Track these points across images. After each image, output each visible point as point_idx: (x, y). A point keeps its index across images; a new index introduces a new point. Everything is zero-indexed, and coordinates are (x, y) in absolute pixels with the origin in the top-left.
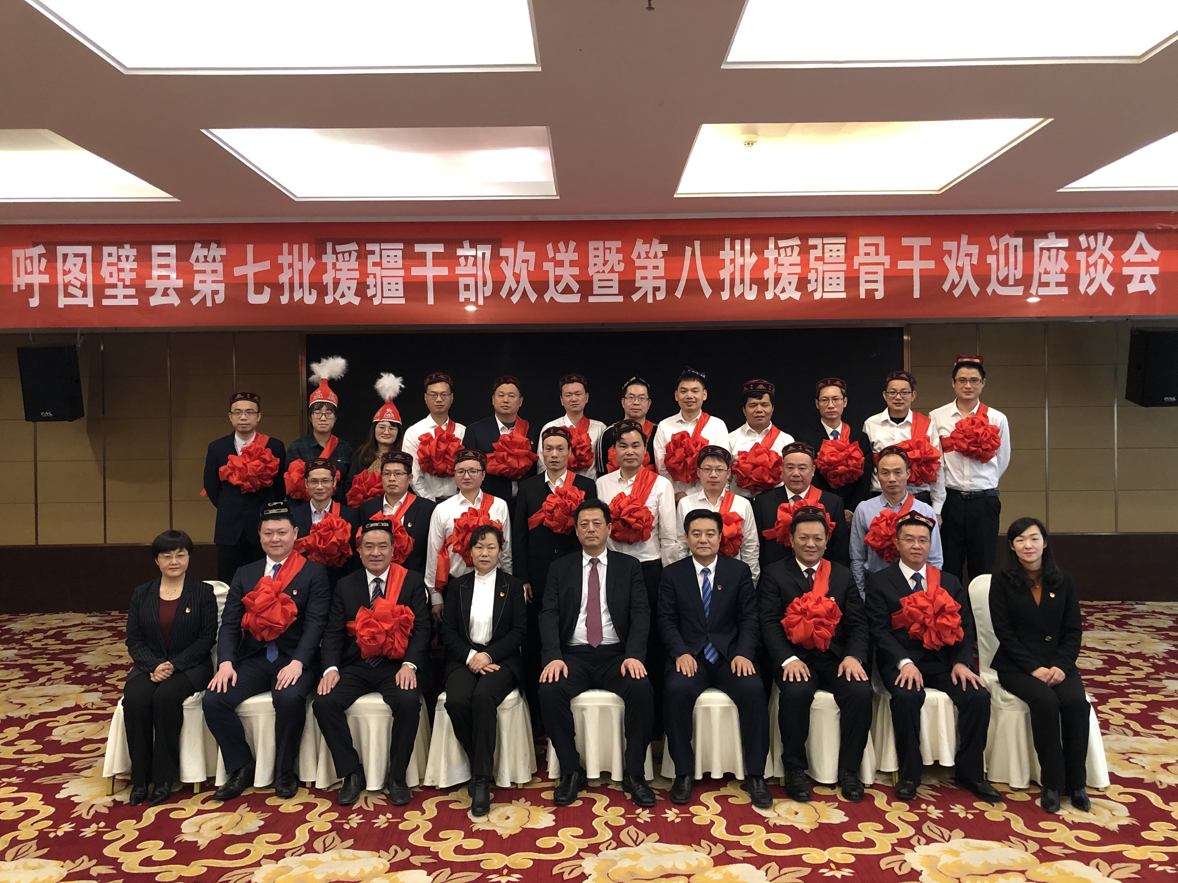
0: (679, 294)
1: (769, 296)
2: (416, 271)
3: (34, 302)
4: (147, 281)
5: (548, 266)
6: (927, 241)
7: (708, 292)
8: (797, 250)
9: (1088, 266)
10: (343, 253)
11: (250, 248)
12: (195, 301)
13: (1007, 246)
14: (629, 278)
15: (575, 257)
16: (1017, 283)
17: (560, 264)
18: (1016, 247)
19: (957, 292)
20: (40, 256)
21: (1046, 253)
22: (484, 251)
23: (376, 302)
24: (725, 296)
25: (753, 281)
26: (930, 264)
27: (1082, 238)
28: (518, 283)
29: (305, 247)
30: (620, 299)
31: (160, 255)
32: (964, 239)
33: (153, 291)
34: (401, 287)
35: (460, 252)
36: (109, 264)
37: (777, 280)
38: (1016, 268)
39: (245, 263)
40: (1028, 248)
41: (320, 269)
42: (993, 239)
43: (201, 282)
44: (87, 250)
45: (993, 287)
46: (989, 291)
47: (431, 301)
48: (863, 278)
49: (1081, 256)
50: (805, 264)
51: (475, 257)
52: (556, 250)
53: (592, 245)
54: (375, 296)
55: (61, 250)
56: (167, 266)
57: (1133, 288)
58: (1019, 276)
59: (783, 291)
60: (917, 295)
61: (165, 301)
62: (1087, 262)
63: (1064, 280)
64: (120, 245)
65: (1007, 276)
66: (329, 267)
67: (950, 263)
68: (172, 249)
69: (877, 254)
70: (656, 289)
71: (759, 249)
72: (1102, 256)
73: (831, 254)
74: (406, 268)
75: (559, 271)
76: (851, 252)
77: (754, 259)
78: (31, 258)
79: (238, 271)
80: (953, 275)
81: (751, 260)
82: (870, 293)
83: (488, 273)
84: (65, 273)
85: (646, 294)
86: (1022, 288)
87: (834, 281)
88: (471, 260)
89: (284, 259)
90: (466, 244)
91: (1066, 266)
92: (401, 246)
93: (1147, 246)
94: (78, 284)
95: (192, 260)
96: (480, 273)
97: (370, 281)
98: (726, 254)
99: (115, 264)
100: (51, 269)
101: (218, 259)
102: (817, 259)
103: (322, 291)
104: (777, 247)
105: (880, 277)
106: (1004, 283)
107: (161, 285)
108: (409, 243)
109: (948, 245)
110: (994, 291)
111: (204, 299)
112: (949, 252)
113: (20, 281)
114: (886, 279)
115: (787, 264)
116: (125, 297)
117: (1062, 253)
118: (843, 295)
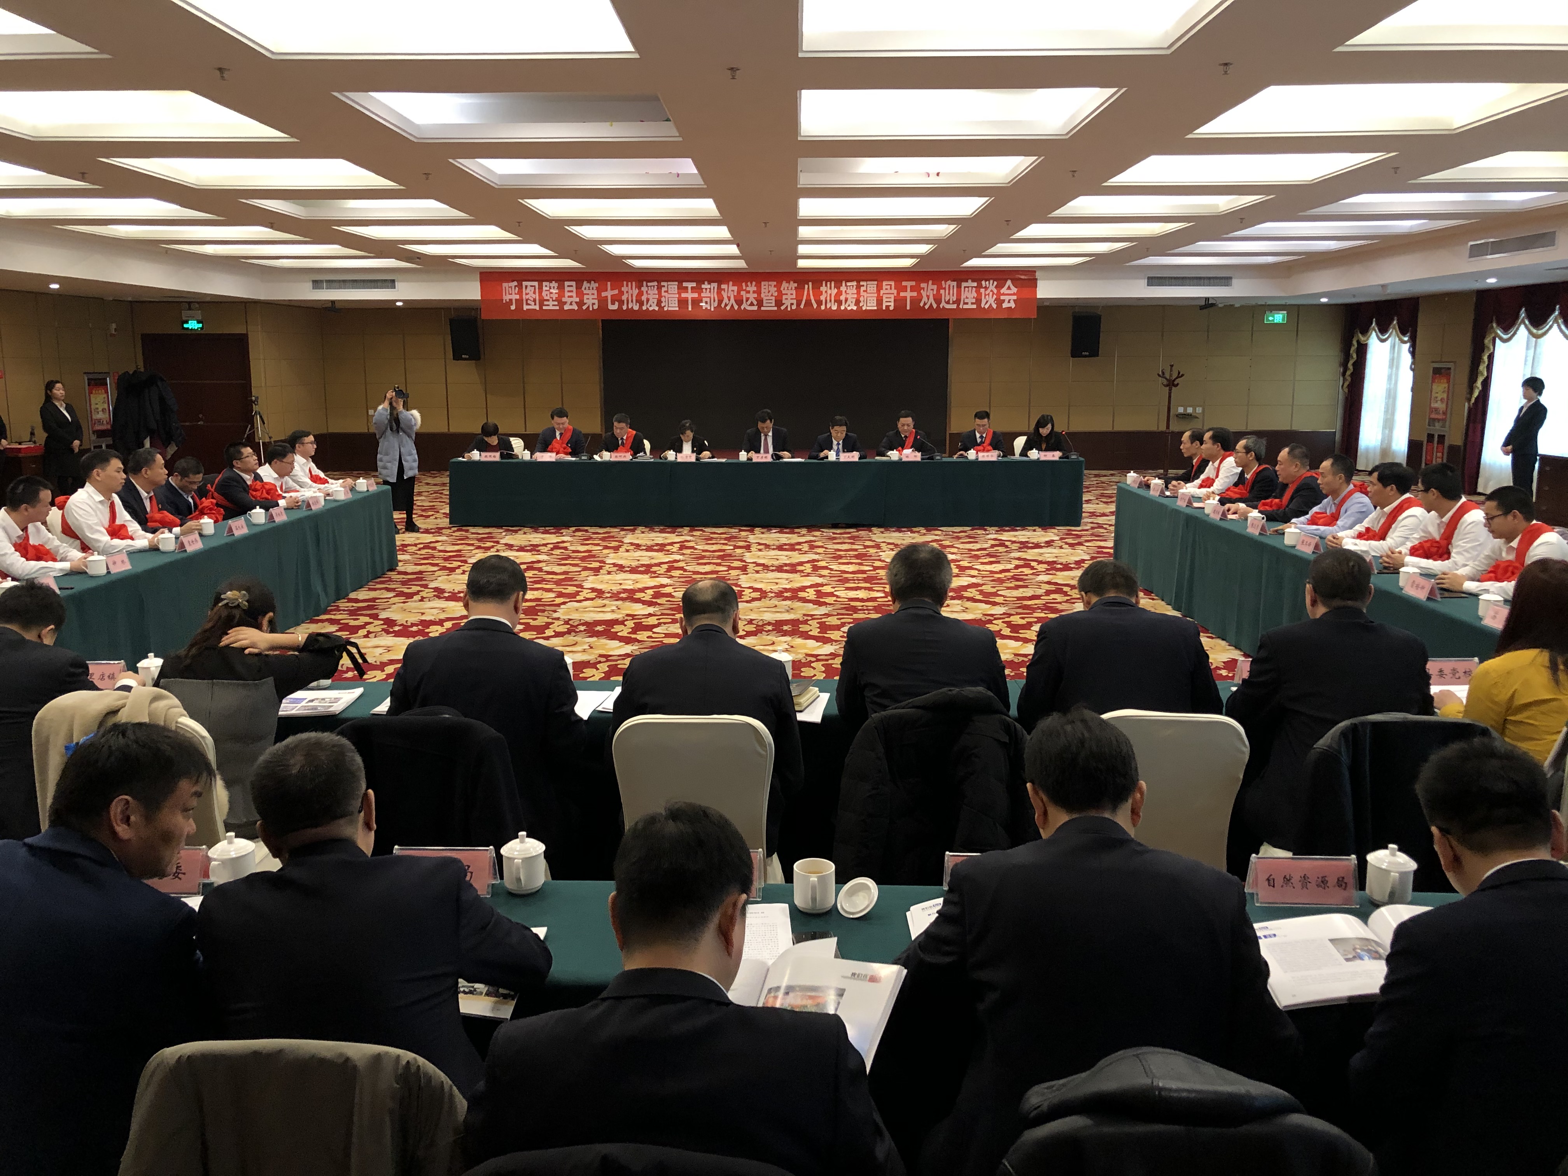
0: (802, 306)
1: (842, 308)
2: (683, 295)
3: (513, 307)
4: (563, 298)
5: (743, 293)
6: (913, 283)
7: (815, 306)
8: (855, 287)
9: (985, 295)
10: (651, 286)
11: (609, 283)
12: (584, 307)
13: (949, 285)
14: (780, 299)
15: (755, 289)
16: (954, 303)
17: (748, 292)
18: (953, 286)
19: (927, 307)
20: (515, 286)
21: (967, 289)
22: (715, 286)
23: (666, 309)
24: (823, 307)
25: (835, 301)
26: (915, 294)
27: (983, 282)
28: (729, 300)
29: (634, 283)
30: (776, 308)
31: (568, 286)
32: (930, 282)
33: (565, 303)
34: (677, 302)
35: (703, 286)
36: (546, 290)
37: (846, 300)
38: (953, 296)
39: (607, 291)
40: (959, 287)
41: (641, 294)
42: (943, 282)
43: (587, 299)
44: (536, 284)
45: (943, 304)
46: (941, 306)
47: (690, 309)
48: (885, 300)
49: (982, 290)
50: (858, 293)
51: (710, 289)
53: (763, 283)
54: (665, 306)
55: (524, 283)
56: (572, 291)
57: (1005, 305)
58: (955, 300)
59: (849, 306)
60: (908, 308)
61: (571, 307)
62: (985, 293)
63: (975, 302)
64: (551, 281)
65: (949, 299)
66: (645, 293)
67: (924, 293)
68: (574, 283)
69: (891, 289)
70: (792, 304)
71: (838, 287)
72: (992, 291)
73: (870, 289)
74: (679, 293)
75: (748, 295)
76: (879, 288)
77: (836, 290)
78: (511, 287)
79: (604, 294)
80: (925, 299)
82: (887, 307)
83: (716, 296)
84: (527, 294)
85: (787, 306)
86: (956, 305)
87: (872, 302)
88: (708, 290)
89: (624, 289)
90: (706, 283)
91: (976, 295)
92: (677, 283)
93: (1012, 287)
94: (532, 299)
95: (583, 289)
96: (712, 297)
97: (663, 299)
98: (823, 289)
99: (548, 290)
100: (520, 293)
101: (595, 288)
102: (864, 291)
103: (641, 304)
104: (846, 285)
105: (892, 300)
106: (948, 302)
107: (569, 300)
108: (680, 282)
109: (923, 285)
110: (943, 306)
111: (589, 307)
112: (924, 289)
113: (506, 298)
114: (895, 300)
115: (850, 293)
116: (553, 305)
117: (974, 289)
118: (876, 308)
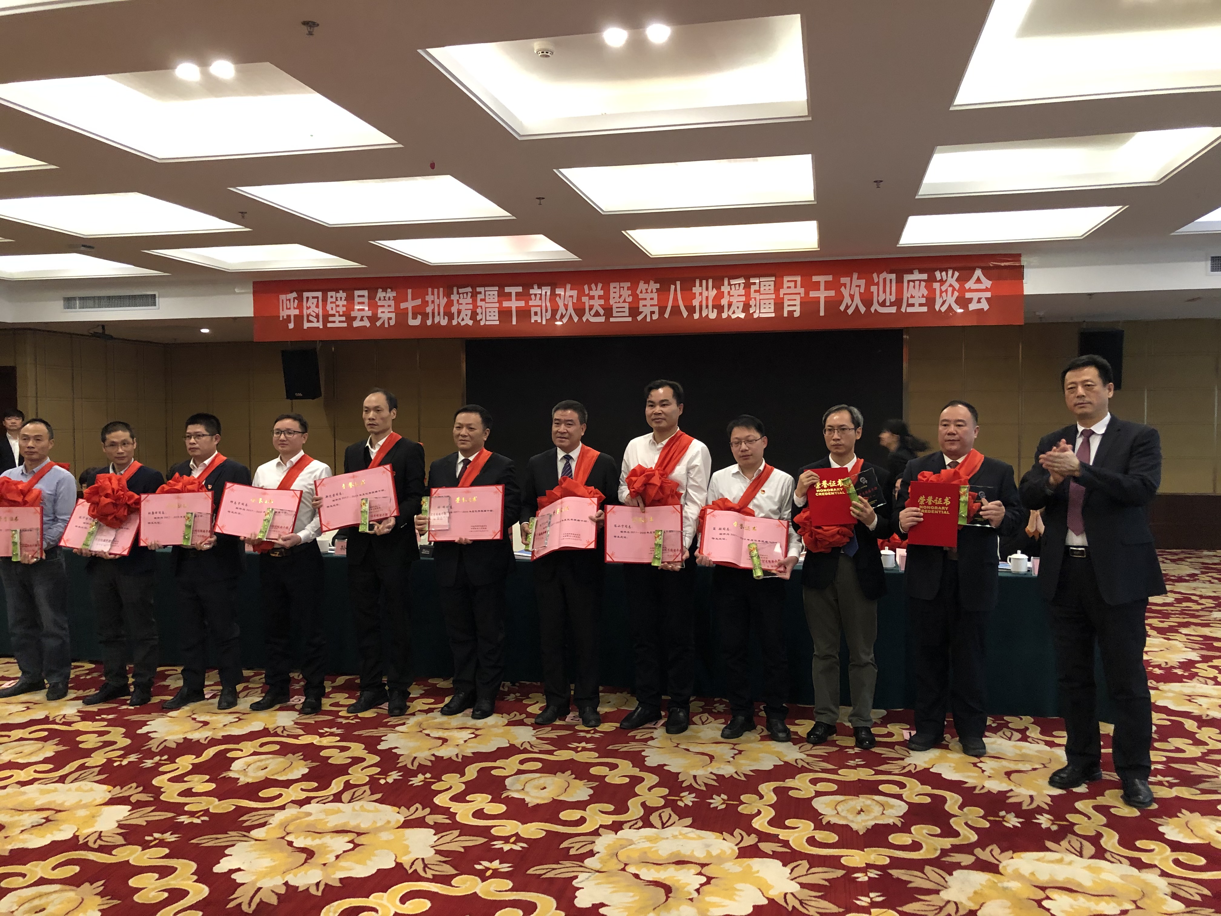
0: (667, 315)
1: (724, 316)
2: (506, 304)
3: (291, 326)
4: (352, 312)
5: (585, 299)
6: (830, 278)
7: (685, 314)
8: (742, 286)
9: (941, 292)
10: (463, 293)
11: (410, 291)
12: (378, 324)
13: (885, 280)
14: (634, 306)
15: (601, 293)
16: (892, 304)
17: (592, 298)
18: (891, 280)
19: (850, 311)
20: (294, 298)
21: (911, 284)
22: (547, 290)
23: (482, 323)
24: (696, 316)
25: (714, 307)
26: (832, 293)
27: (938, 274)
28: (567, 310)
29: (441, 290)
30: (630, 319)
31: (359, 296)
32: (855, 276)
33: (355, 318)
34: (497, 314)
35: (532, 291)
36: (331, 303)
37: (730, 305)
38: (891, 294)
39: (407, 301)
40: (899, 281)
41: (450, 304)
42: (875, 275)
43: (382, 312)
44: (319, 294)
45: (875, 307)
46: (872, 310)
47: (514, 323)
48: (786, 303)
49: (936, 285)
50: (747, 295)
51: (541, 294)
52: (590, 289)
53: (612, 285)
54: (481, 320)
55: (306, 294)
56: (363, 303)
57: (972, 307)
58: (893, 300)
59: (734, 312)
60: (822, 313)
61: (361, 324)
62: (941, 290)
63: (924, 302)
64: (337, 291)
65: (885, 300)
66: (455, 302)
67: (845, 292)
68: (365, 293)
69: (795, 287)
70: (652, 313)
71: (718, 286)
72: (951, 285)
73: (765, 288)
74: (500, 302)
75: (592, 302)
76: (778, 286)
77: (715, 292)
78: (290, 300)
79: (403, 306)
80: (847, 300)
81: (713, 293)
82: (791, 313)
83: (548, 304)
84: (308, 308)
85: (646, 315)
86: (895, 308)
87: (767, 306)
88: (538, 296)
89: (429, 298)
90: (536, 287)
91: (926, 293)
92: (497, 288)
93: (983, 278)
94: (314, 315)
95: (377, 299)
96: (544, 305)
97: (479, 310)
98: (696, 290)
99: (335, 303)
100: (300, 307)
101: (392, 298)
102: (755, 291)
103: (451, 317)
104: (729, 284)
105: (798, 302)
106: (883, 304)
107: (359, 315)
108: (501, 287)
109: (843, 280)
110: (876, 310)
111: (384, 322)
112: (845, 285)
113: (283, 314)
114: (802, 303)
115: (736, 295)
116: (340, 322)
117: (923, 284)
118: (773, 315)
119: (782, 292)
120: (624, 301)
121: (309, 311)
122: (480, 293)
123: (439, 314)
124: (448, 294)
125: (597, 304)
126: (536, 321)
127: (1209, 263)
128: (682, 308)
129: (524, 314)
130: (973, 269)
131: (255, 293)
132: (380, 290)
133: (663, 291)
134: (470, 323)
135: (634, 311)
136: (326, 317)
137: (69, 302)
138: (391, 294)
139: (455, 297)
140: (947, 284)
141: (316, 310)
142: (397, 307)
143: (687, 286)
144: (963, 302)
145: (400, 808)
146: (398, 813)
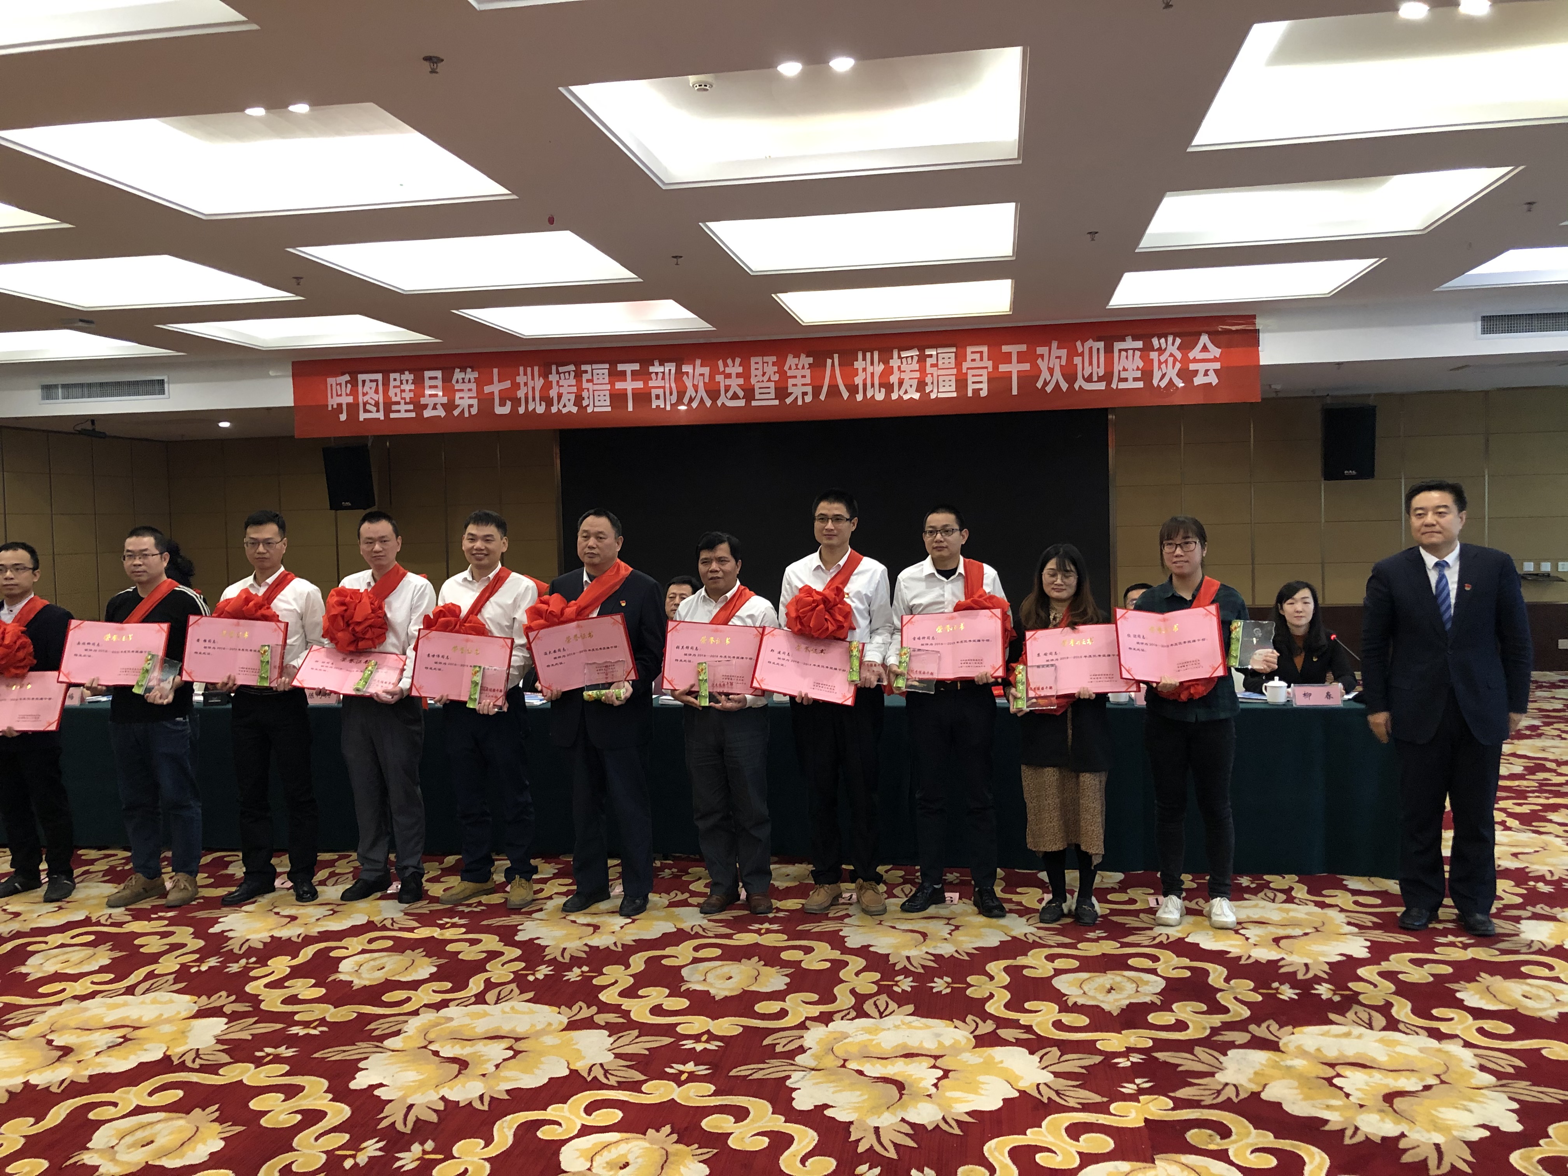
0: (822, 397)
1: (894, 396)
2: (619, 385)
3: (343, 417)
4: (422, 399)
5: (719, 378)
6: (1023, 348)
7: (846, 395)
8: (916, 359)
9: (1160, 363)
10: (564, 373)
11: (495, 371)
12: (456, 413)
13: (1091, 349)
14: (783, 385)
15: (740, 370)
16: (1100, 379)
17: (728, 376)
18: (1098, 349)
19: (1049, 389)
20: (347, 382)
21: (1124, 354)
22: (671, 367)
23: (589, 410)
24: (859, 397)
25: (881, 385)
26: (1026, 367)
27: (1155, 341)
28: (696, 392)
29: (536, 369)
30: (776, 402)
31: (430, 378)
32: (1055, 344)
33: (425, 406)
34: (608, 398)
35: (652, 369)
36: (394, 387)
37: (901, 383)
38: (1098, 367)
39: (492, 383)
40: (1109, 350)
41: (548, 386)
42: (1079, 344)
43: (460, 398)
44: (379, 376)
45: (1080, 383)
46: (1076, 387)
47: (630, 409)
48: (970, 380)
49: (1154, 355)
50: (922, 370)
51: (663, 373)
52: (726, 365)
53: (753, 360)
54: (588, 405)
55: (361, 377)
56: (436, 387)
57: (1198, 381)
58: (1101, 373)
59: (906, 392)
60: (1015, 392)
61: (434, 413)
62: (1159, 360)
63: (1140, 376)
64: (402, 372)
65: (1091, 374)
66: (554, 384)
67: (1043, 365)
68: (439, 374)
69: (981, 359)
70: (805, 394)
71: (885, 359)
72: (1171, 355)
73: (943, 361)
74: (612, 383)
75: (728, 382)
76: (960, 359)
77: (882, 367)
78: (340, 384)
79: (487, 389)
80: (1045, 375)
81: (879, 368)
82: (976, 391)
83: (673, 385)
84: (364, 394)
85: (797, 398)
86: (1104, 383)
87: (947, 384)
88: (660, 375)
89: (521, 379)
90: (656, 363)
91: (1141, 365)
92: (607, 366)
93: (1210, 346)
94: (373, 402)
95: (454, 382)
96: (667, 385)
97: (585, 394)
98: (859, 364)
99: (399, 387)
100: (354, 392)
101: (472, 380)
102: (932, 366)
103: (549, 402)
104: (900, 357)
105: (985, 379)
106: (1089, 379)
107: (431, 402)
108: (613, 364)
109: (1040, 350)
110: (1080, 386)
111: (463, 410)
112: (1042, 356)
113: (333, 402)
114: (990, 380)
115: (908, 371)
116: (406, 411)
117: (1138, 353)
118: (955, 395)
119: (965, 366)
120: (769, 380)
121: (366, 398)
122: (586, 372)
123: (534, 399)
124: (545, 374)
125: (735, 383)
126: (658, 406)
127: (1479, 323)
128: (842, 388)
129: (642, 397)
130: (1199, 335)
131: (294, 376)
132: (457, 370)
133: (817, 366)
134: (575, 410)
135: (782, 392)
136: (388, 406)
137: (48, 391)
138: (472, 375)
139: (553, 378)
140: (1167, 353)
141: (376, 397)
142: (480, 390)
143: (847, 362)
144: (1186, 374)
145: (560, 1008)
146: (559, 1013)
